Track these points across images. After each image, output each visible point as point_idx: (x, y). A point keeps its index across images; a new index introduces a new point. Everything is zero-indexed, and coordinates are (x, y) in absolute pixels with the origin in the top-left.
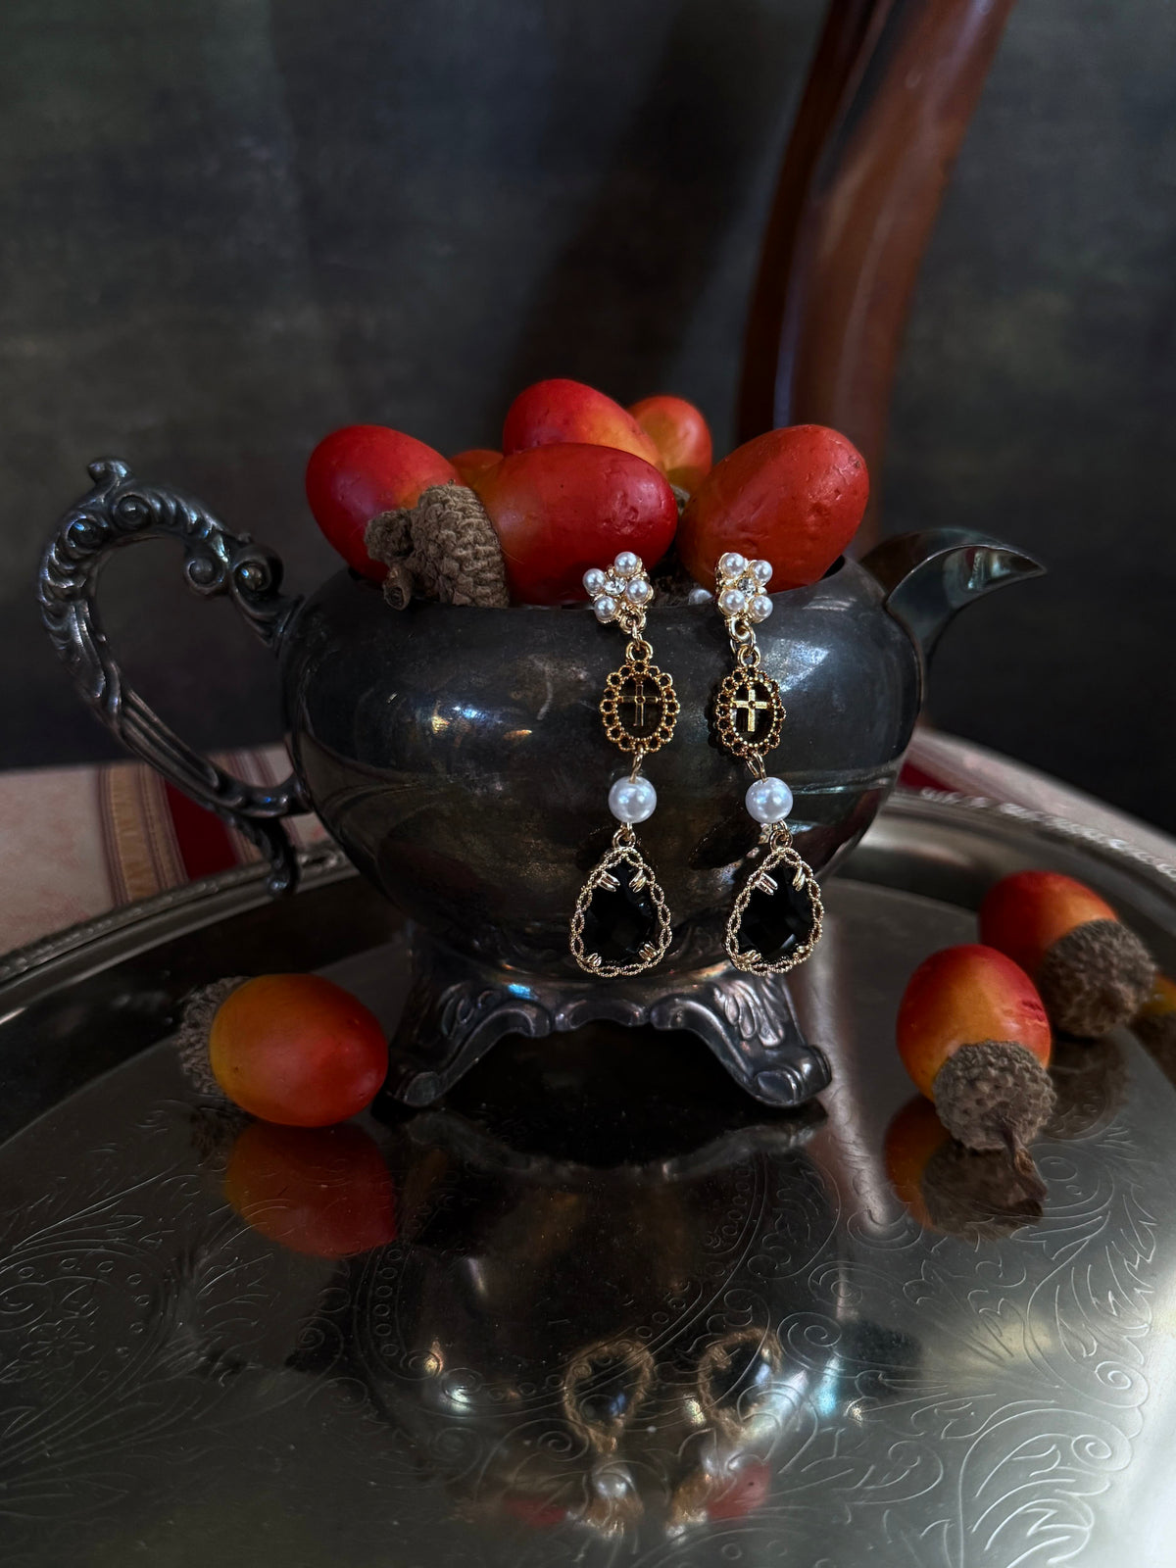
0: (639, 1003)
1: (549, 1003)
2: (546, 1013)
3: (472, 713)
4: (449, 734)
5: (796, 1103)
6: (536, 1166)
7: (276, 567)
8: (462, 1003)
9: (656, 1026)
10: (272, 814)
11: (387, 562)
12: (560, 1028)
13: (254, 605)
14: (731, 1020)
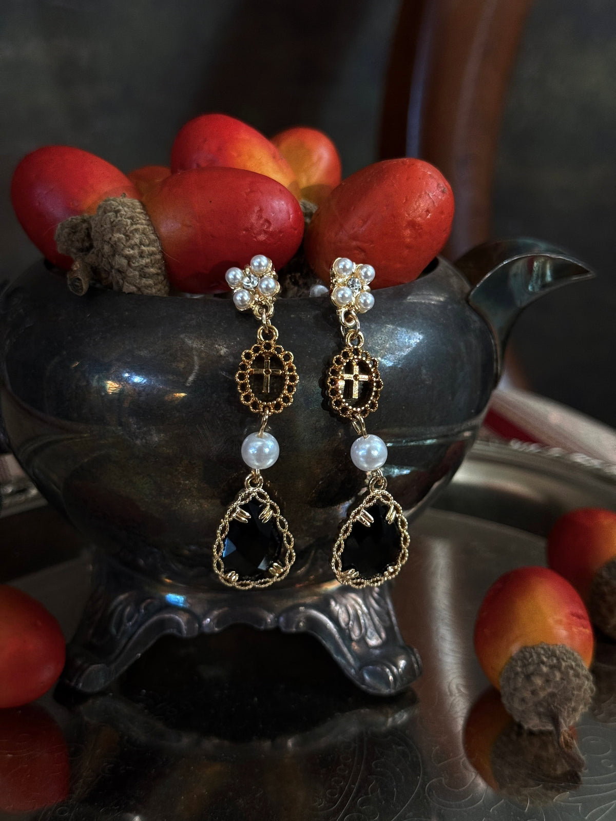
0: (270, 610)
1: (198, 610)
2: (195, 618)
3: (137, 379)
4: (120, 394)
5: (393, 691)
6: (187, 740)
8: (128, 609)
9: (283, 629)
11: (73, 256)
12: (207, 630)
14: (343, 624)
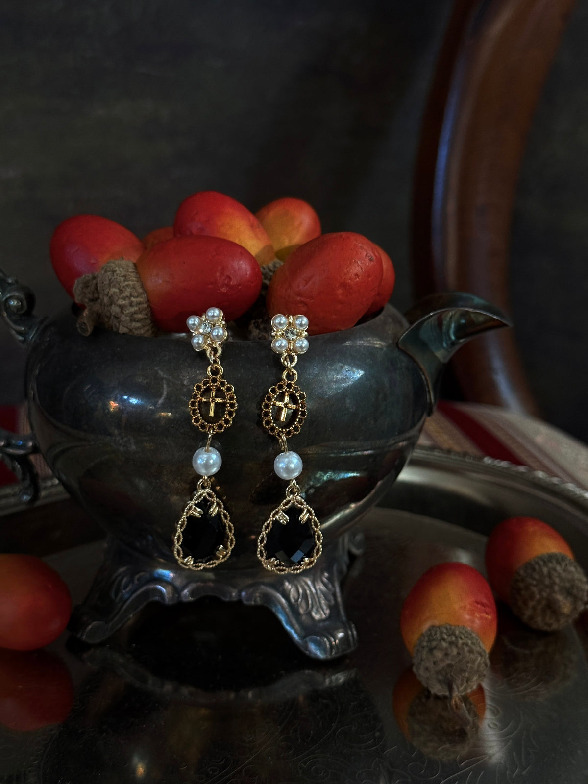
0: (234, 587)
1: (178, 583)
2: (177, 591)
3: (134, 401)
4: (119, 411)
5: (329, 657)
6: (168, 687)
7: (30, 299)
8: (125, 580)
9: (245, 602)
10: (21, 452)
11: (86, 305)
12: (184, 600)
13: (15, 322)
14: (293, 600)
